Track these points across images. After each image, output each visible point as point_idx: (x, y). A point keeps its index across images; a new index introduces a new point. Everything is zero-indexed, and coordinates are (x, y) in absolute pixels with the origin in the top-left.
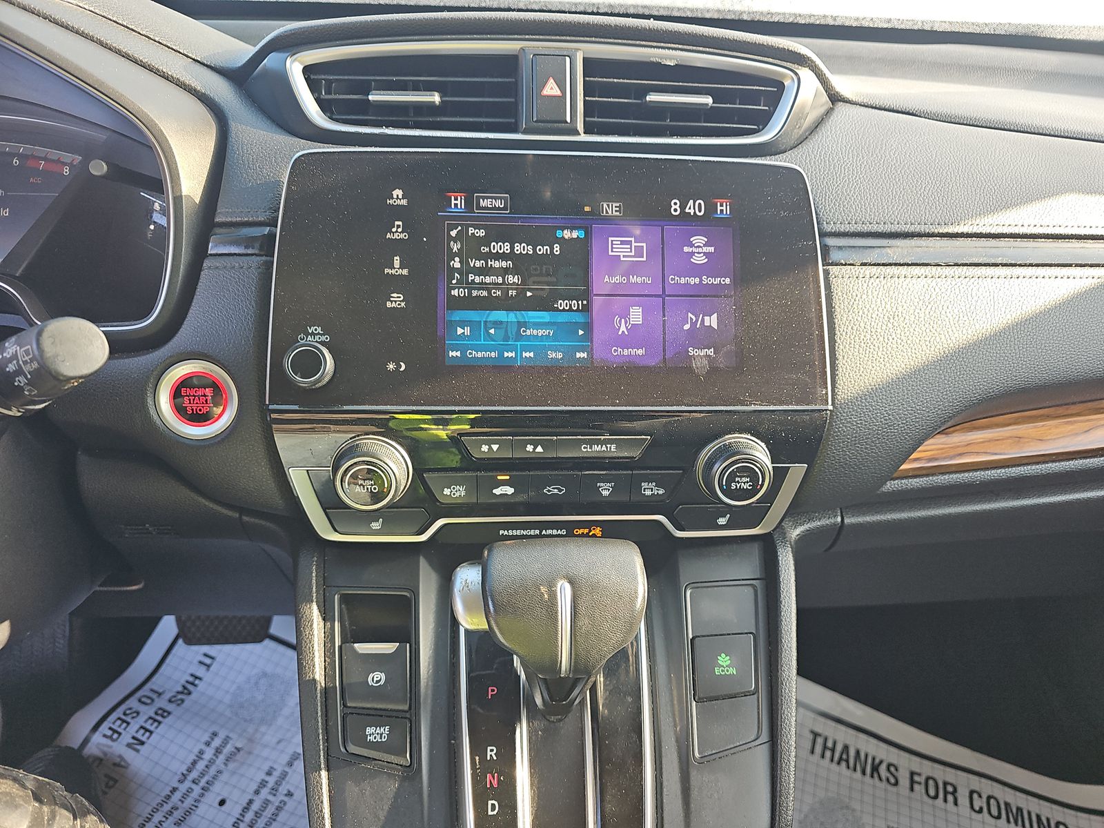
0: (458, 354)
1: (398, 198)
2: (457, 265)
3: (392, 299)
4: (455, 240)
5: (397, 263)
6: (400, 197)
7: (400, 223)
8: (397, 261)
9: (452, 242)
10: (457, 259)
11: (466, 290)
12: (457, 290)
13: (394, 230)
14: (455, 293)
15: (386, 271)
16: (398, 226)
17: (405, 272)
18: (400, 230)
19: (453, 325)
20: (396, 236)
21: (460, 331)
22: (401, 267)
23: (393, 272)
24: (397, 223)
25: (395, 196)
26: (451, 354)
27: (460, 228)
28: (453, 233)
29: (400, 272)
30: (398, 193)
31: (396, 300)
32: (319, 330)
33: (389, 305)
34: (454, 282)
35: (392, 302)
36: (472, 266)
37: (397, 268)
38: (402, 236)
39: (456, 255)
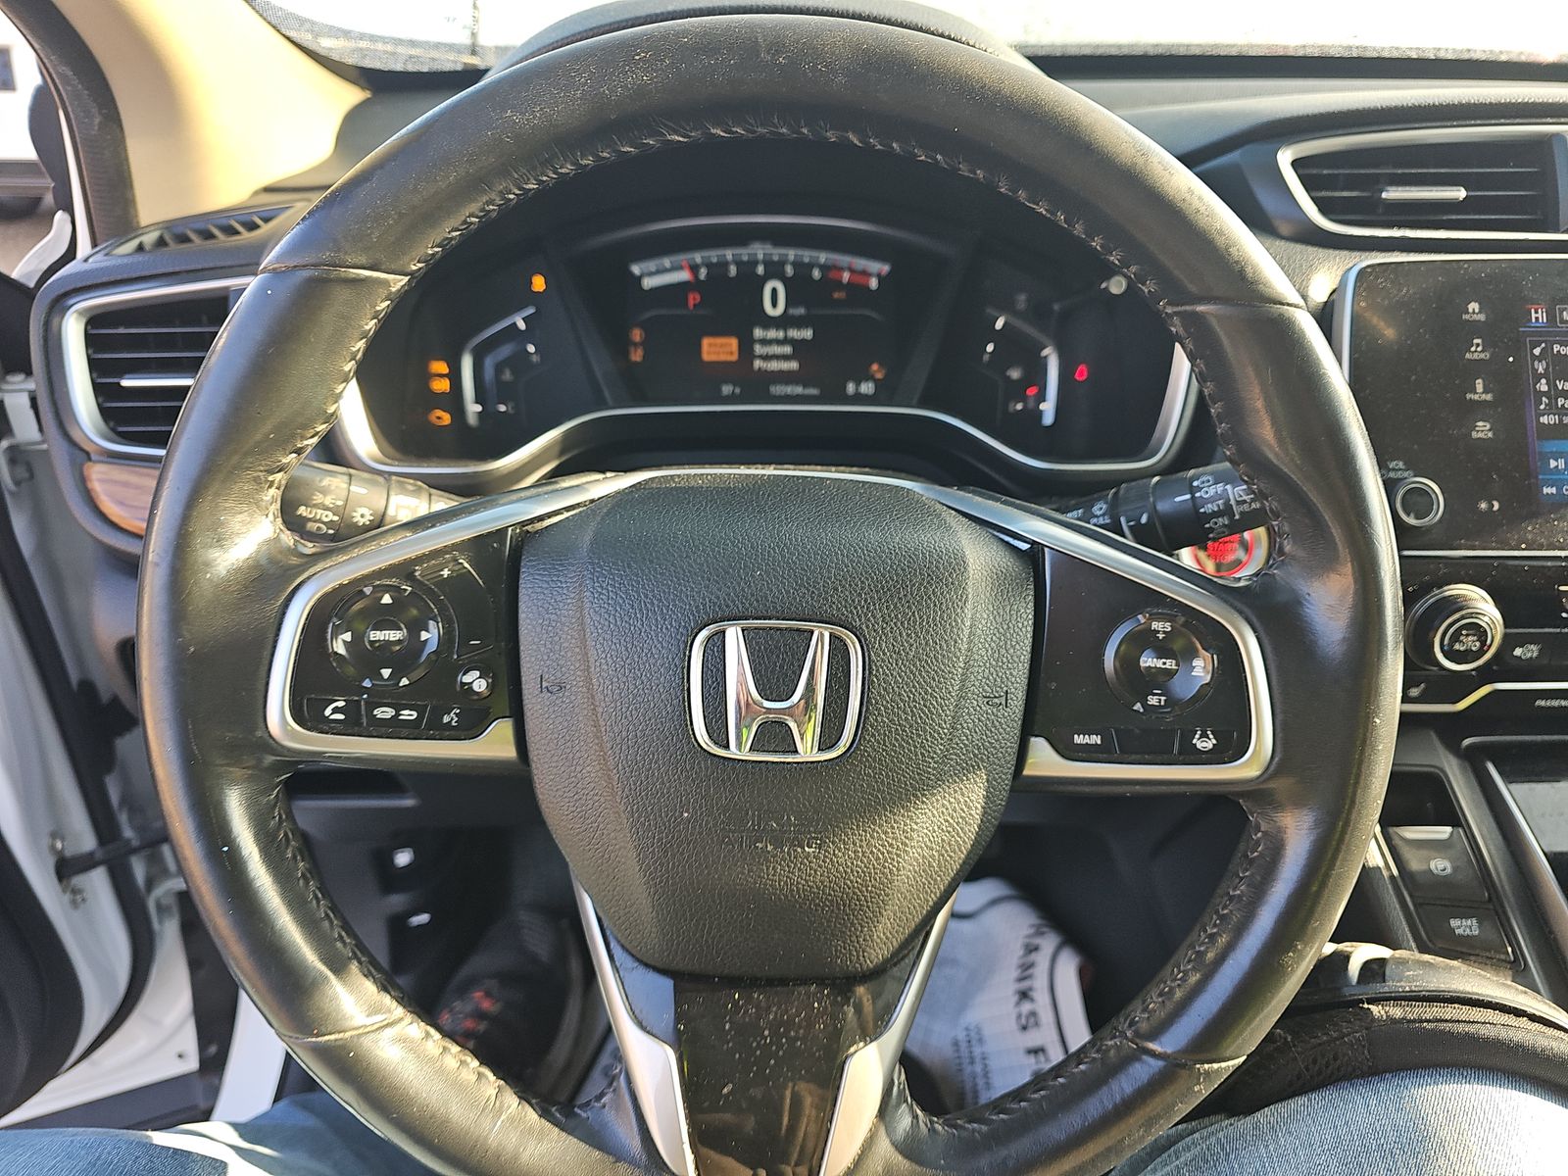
0: (1554, 490)
1: (1474, 312)
2: (1544, 388)
3: (1477, 429)
4: (1540, 358)
5: (1480, 387)
6: (1477, 311)
7: (1479, 341)
8: (1479, 385)
9: (1536, 363)
10: (1543, 381)
11: (1557, 417)
12: (1546, 416)
13: (1473, 349)
14: (1544, 420)
15: (1468, 396)
16: (1478, 345)
17: (1489, 397)
18: (1479, 349)
19: (1545, 458)
20: (1476, 356)
21: (1553, 463)
22: (1485, 391)
23: (1476, 397)
24: (1476, 341)
25: (1471, 310)
26: (1547, 490)
27: (1543, 345)
28: (1537, 351)
29: (1484, 396)
30: (1474, 306)
31: (1483, 430)
32: (1401, 465)
33: (1474, 435)
34: (1542, 407)
35: (1478, 431)
36: (1560, 388)
37: (1480, 391)
38: (1482, 356)
39: (1541, 376)
